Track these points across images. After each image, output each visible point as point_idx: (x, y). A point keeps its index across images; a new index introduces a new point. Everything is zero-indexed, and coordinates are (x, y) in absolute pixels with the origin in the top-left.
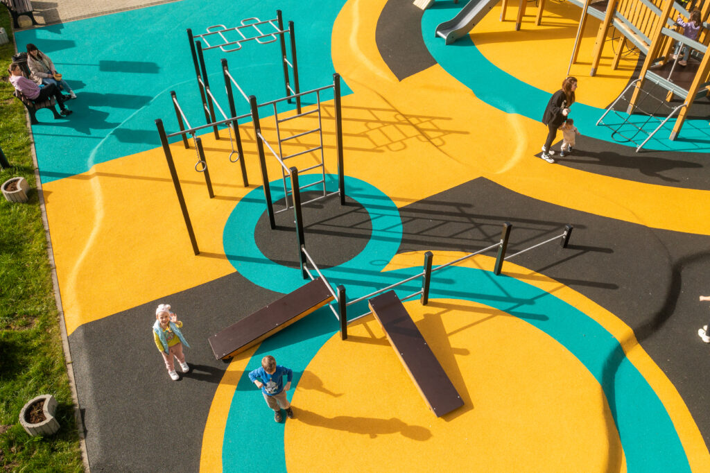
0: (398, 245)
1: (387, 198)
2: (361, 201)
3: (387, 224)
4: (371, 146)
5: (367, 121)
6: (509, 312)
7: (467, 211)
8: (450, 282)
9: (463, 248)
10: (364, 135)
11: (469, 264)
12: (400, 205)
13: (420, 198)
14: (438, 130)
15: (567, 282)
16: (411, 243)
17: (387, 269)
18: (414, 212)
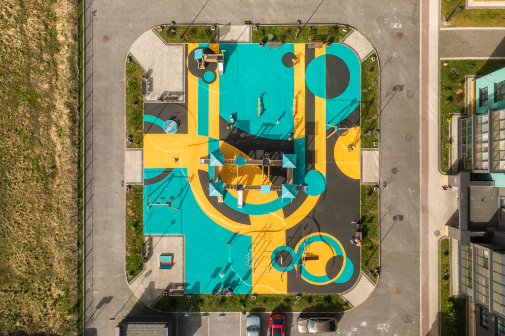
0: (293, 250)
1: (283, 246)
2: (282, 250)
3: (288, 249)
4: (269, 242)
5: (262, 239)
6: (310, 244)
7: (291, 237)
8: (302, 247)
9: (297, 242)
10: (265, 241)
11: (301, 243)
12: (285, 245)
13: (285, 241)
14: (269, 228)
15: (309, 234)
16: (293, 248)
17: (296, 253)
18: (288, 244)
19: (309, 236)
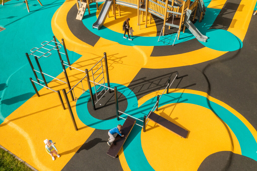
0: (136, 98)
1: (121, 85)
3: (128, 93)
6: (178, 102)
7: (146, 79)
9: (154, 90)
12: (127, 85)
13: (131, 80)
15: (185, 88)
16: (139, 95)
17: (139, 106)
18: (132, 86)
19: (181, 91)
